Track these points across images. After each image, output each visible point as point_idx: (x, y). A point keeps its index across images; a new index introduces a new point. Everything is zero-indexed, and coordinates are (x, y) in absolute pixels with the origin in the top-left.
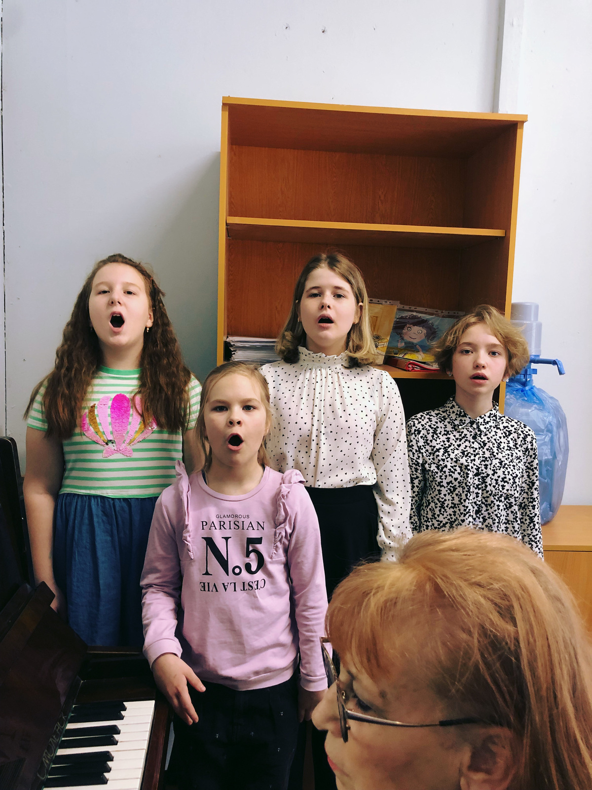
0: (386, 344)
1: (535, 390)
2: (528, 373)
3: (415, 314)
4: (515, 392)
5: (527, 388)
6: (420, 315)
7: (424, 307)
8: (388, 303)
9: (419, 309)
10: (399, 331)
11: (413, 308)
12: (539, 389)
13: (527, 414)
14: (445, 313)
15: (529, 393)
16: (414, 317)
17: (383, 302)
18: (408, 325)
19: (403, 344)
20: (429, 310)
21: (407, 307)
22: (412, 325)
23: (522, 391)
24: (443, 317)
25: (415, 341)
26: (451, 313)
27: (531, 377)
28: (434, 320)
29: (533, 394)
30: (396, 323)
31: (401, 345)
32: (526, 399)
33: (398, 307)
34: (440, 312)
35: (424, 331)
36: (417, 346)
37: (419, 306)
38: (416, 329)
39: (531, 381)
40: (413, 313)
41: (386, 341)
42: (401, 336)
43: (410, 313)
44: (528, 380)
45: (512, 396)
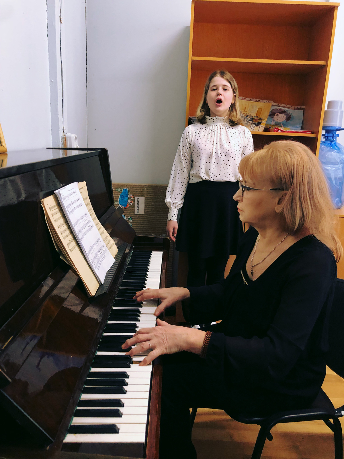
0: (265, 122)
1: (337, 144)
2: (334, 136)
3: (280, 108)
4: (327, 145)
5: (333, 143)
6: (283, 108)
7: (285, 104)
8: (267, 102)
9: (283, 105)
10: (272, 116)
11: (280, 105)
12: (339, 144)
13: (331, 155)
14: (296, 107)
15: (334, 145)
16: (280, 109)
17: (265, 101)
18: (277, 114)
19: (274, 123)
20: (288, 106)
21: (276, 104)
22: (279, 114)
23: (330, 144)
24: (295, 109)
25: (280, 121)
26: (299, 107)
27: (336, 138)
28: (290, 111)
29: (336, 146)
30: (271, 112)
31: (273, 123)
32: (332, 147)
33: (273, 104)
34: (293, 107)
35: (285, 117)
36: (281, 124)
37: (283, 104)
38: (281, 115)
39: (336, 140)
40: (279, 107)
41: (265, 120)
42: (273, 119)
43: (278, 107)
44: (334, 139)
45: (325, 146)
